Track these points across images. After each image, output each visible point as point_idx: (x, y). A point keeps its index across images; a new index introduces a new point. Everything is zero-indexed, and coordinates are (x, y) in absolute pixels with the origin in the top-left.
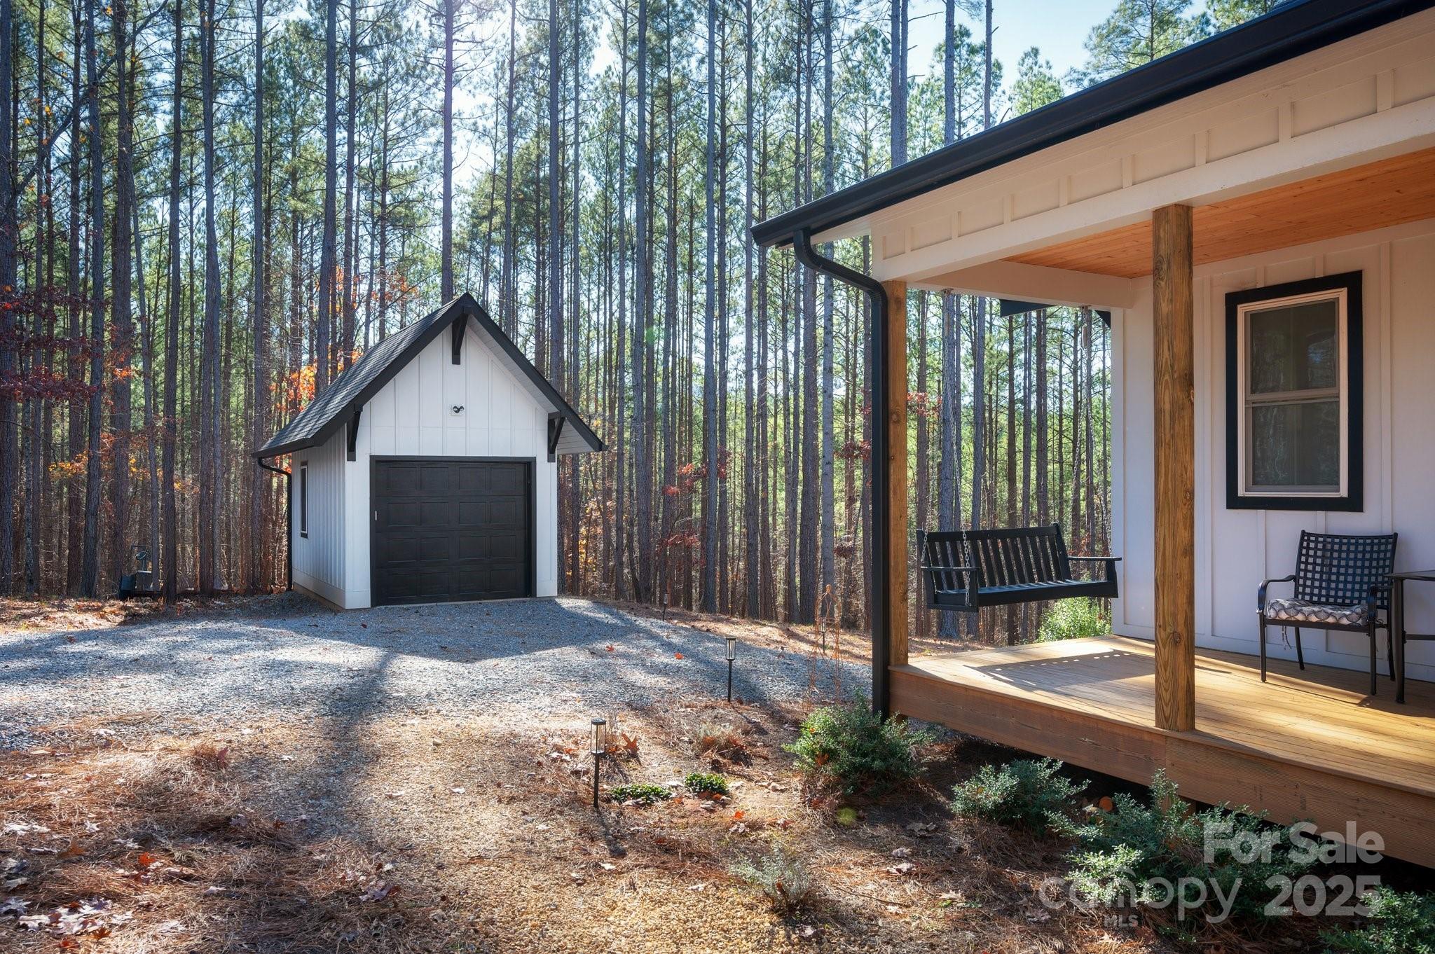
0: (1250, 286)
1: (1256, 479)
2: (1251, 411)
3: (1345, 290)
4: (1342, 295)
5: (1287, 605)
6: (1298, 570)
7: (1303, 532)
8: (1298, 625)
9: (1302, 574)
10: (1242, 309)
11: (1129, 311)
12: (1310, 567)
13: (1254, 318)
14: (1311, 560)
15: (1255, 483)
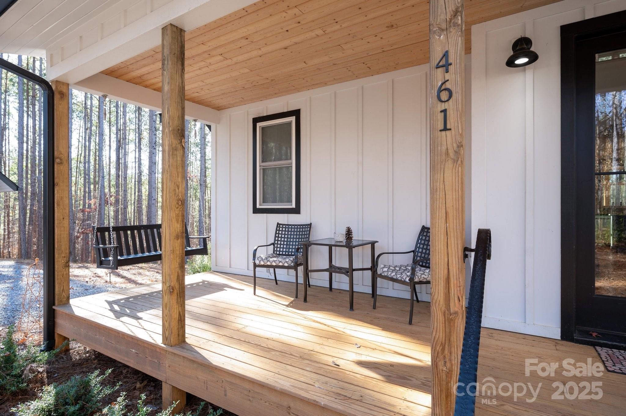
0: (261, 115)
1: (264, 201)
2: (262, 170)
3: (294, 117)
4: (293, 119)
5: (264, 258)
6: (275, 240)
7: (278, 223)
8: (275, 267)
9: (276, 242)
10: (259, 125)
11: (218, 125)
12: (280, 239)
13: (263, 129)
14: (280, 236)
15: (264, 202)
